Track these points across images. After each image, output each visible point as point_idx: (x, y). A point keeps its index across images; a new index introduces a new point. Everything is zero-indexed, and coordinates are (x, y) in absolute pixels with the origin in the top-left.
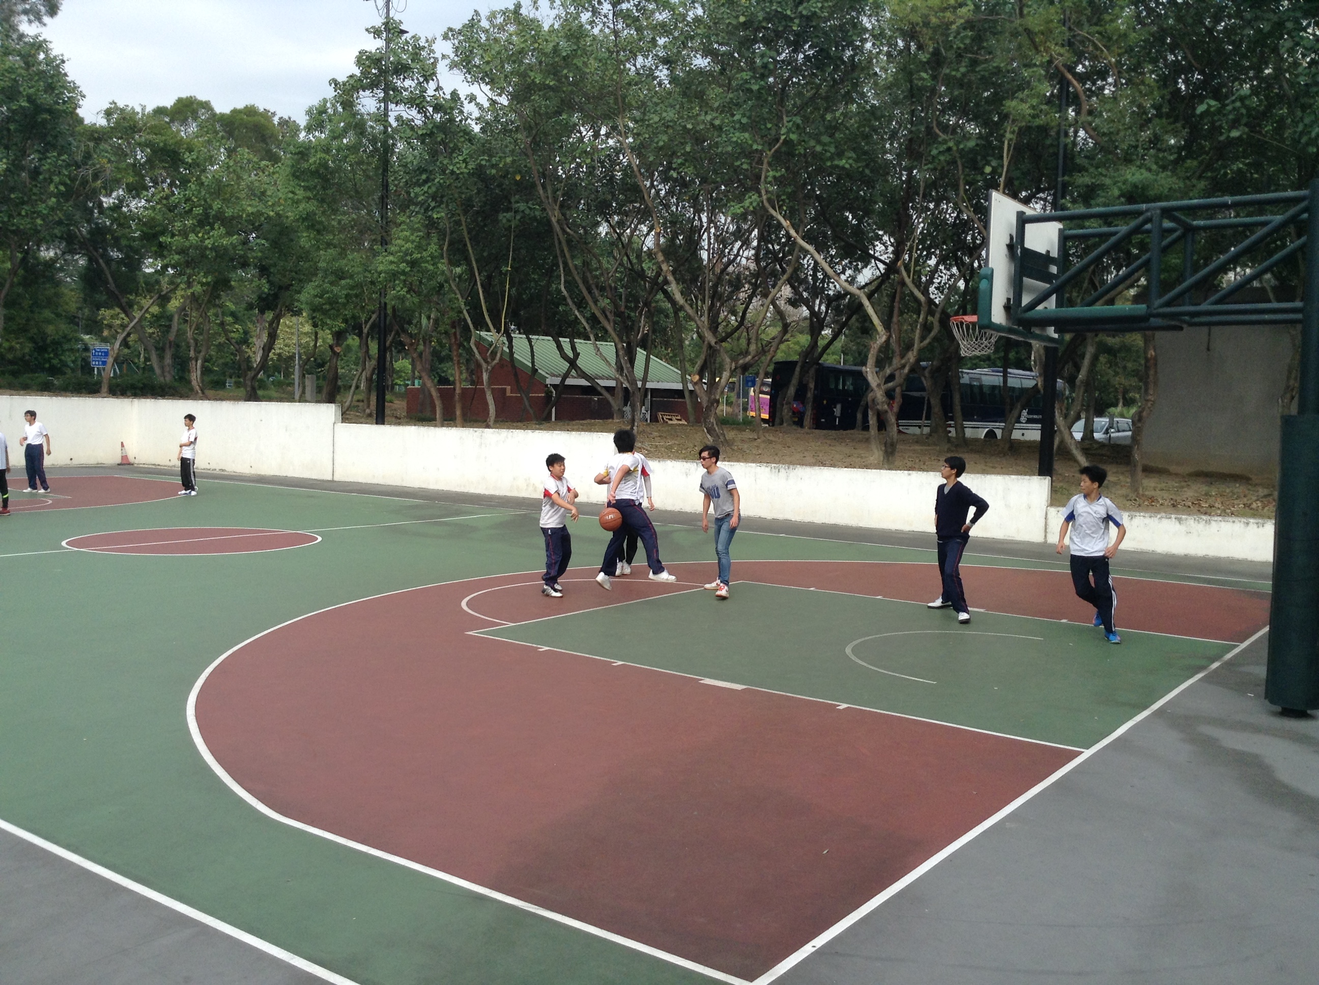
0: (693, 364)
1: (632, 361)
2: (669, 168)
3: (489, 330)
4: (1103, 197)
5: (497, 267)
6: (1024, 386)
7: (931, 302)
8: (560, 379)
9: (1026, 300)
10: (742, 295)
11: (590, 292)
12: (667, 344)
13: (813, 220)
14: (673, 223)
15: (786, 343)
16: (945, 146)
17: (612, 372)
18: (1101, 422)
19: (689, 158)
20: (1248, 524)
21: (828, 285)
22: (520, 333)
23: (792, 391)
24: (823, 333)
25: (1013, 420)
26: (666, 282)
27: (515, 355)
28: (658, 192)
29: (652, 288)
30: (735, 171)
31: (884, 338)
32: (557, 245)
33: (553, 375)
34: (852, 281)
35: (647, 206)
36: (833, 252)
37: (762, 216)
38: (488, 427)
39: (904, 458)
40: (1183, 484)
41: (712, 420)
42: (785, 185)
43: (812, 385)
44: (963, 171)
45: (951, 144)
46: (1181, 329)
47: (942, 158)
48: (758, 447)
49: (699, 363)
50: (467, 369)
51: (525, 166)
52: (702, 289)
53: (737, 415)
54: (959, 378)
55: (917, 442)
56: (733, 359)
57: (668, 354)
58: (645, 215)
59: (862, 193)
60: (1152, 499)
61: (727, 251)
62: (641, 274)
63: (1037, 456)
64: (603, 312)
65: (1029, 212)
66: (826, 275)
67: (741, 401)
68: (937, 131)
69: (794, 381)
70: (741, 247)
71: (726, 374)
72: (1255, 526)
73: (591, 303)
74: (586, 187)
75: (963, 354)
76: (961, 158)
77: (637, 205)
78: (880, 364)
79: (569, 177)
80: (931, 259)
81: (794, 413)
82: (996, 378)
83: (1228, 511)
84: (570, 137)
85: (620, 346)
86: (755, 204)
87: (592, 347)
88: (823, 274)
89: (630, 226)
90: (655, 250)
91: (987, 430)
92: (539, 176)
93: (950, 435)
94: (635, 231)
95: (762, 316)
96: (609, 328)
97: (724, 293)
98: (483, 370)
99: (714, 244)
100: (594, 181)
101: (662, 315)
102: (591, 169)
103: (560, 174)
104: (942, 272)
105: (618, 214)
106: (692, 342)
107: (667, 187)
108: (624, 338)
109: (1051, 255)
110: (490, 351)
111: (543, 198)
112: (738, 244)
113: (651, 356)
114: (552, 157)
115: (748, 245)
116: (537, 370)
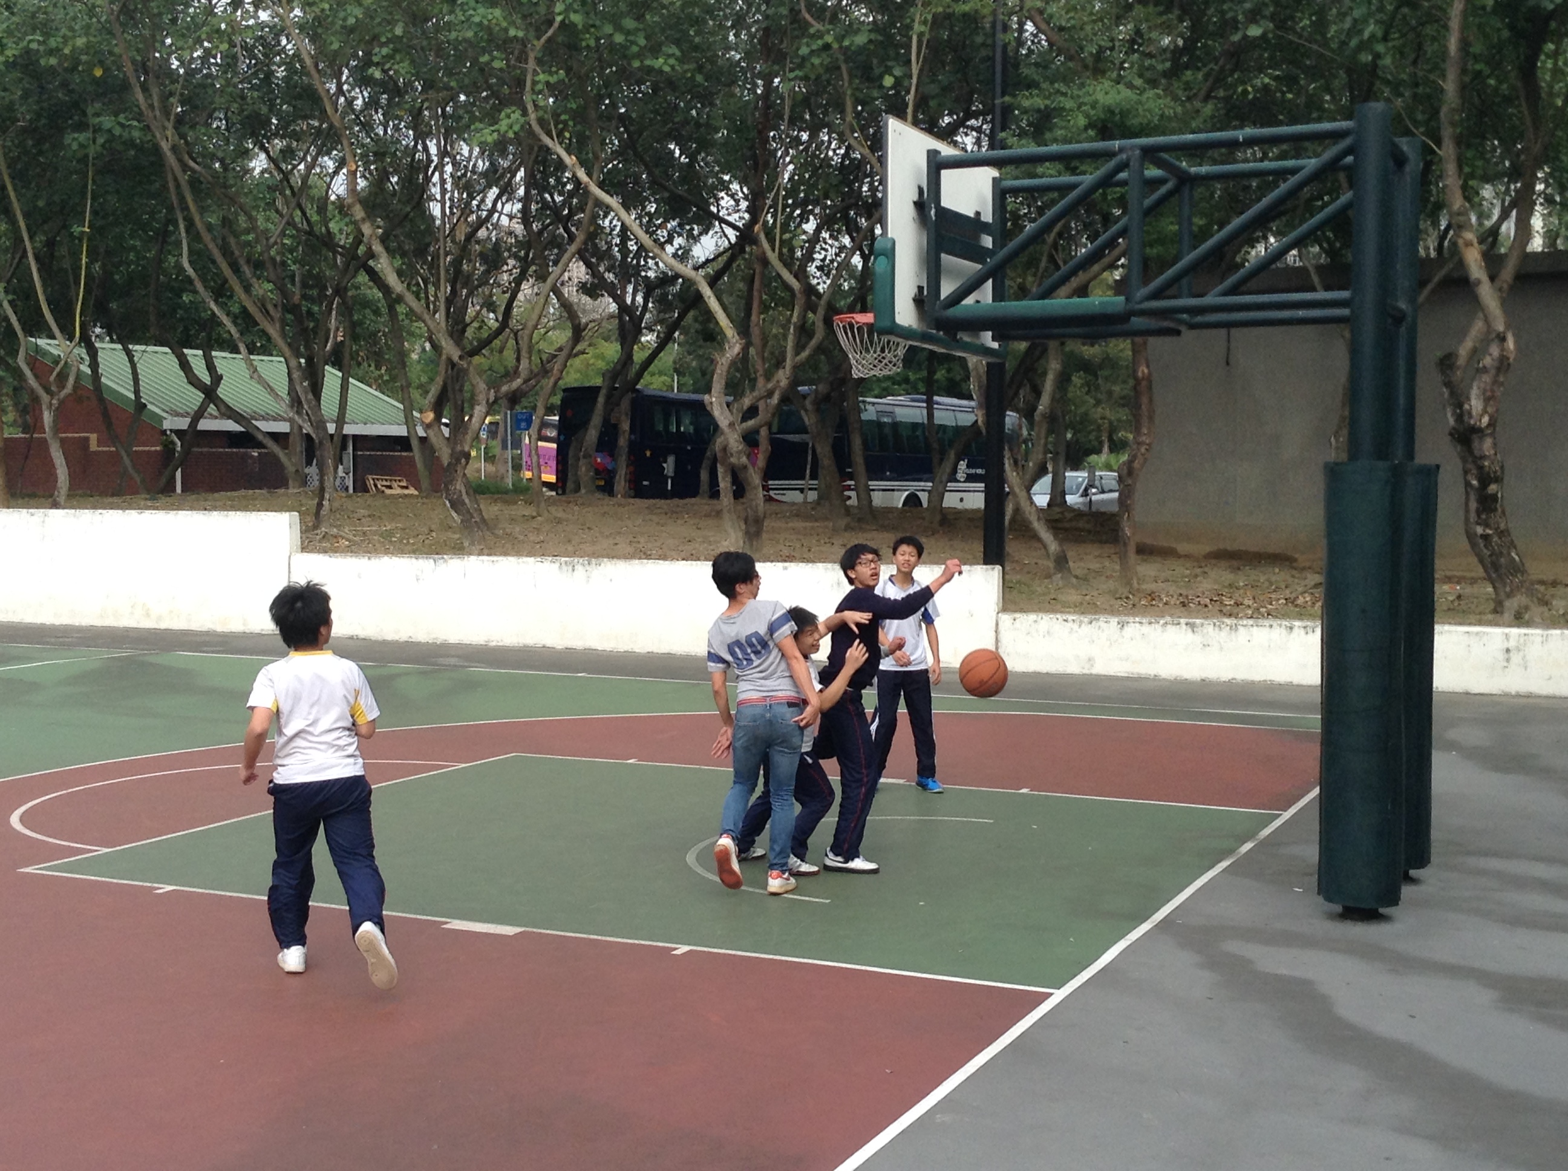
0: (425, 393)
1: (316, 389)
2: (367, 63)
3: (52, 337)
4: (1062, 128)
5: (65, 227)
6: (958, 423)
7: (811, 290)
8: (188, 420)
9: (947, 289)
10: (504, 278)
11: (236, 269)
12: (378, 359)
13: (615, 155)
14: (380, 155)
15: (582, 357)
16: (820, 42)
17: (282, 407)
18: (1076, 477)
19: (400, 47)
20: (1291, 628)
21: (647, 263)
22: (112, 341)
23: (592, 434)
24: (643, 339)
25: (945, 478)
26: (371, 255)
27: (103, 380)
28: (350, 102)
29: (347, 265)
30: (482, 70)
31: (737, 349)
32: (171, 185)
33: (178, 414)
34: (683, 256)
35: (331, 126)
36: (652, 208)
37: (531, 148)
38: (55, 505)
39: (778, 542)
40: (1198, 571)
41: (459, 486)
42: (566, 98)
43: (626, 426)
44: (850, 83)
45: (829, 38)
46: (1178, 333)
47: (816, 61)
48: (538, 530)
49: (434, 390)
50: (16, 405)
51: (111, 53)
52: (434, 266)
53: (502, 478)
54: (860, 411)
55: (797, 516)
56: (493, 384)
57: (381, 376)
58: (328, 139)
59: (694, 112)
60: (1152, 596)
61: (475, 203)
62: (328, 241)
63: (980, 533)
64: (262, 304)
65: (946, 150)
66: (641, 248)
67: (509, 453)
68: (807, 16)
69: (596, 420)
70: (499, 197)
71: (479, 410)
72: (1302, 631)
73: (238, 289)
74: (222, 91)
75: (856, 374)
76: (846, 61)
77: (315, 123)
78: (734, 388)
79: (190, 73)
80: (808, 221)
81: (597, 472)
82: (918, 411)
83: (1263, 610)
84: (187, 5)
85: (293, 363)
86: (516, 128)
87: (243, 364)
88: (636, 243)
89: (304, 159)
90: (350, 201)
91: (907, 493)
92: (136, 71)
93: (848, 503)
94: (313, 167)
95: (537, 311)
96: (273, 331)
97: (473, 274)
98: (44, 407)
99: (453, 192)
100: (236, 80)
101: (368, 311)
102: (229, 60)
103: (174, 67)
104: (826, 243)
105: (283, 137)
106: (423, 356)
107: (366, 94)
108: (302, 348)
109: (983, 219)
110: (55, 374)
111: (143, 108)
112: (494, 192)
113: (351, 380)
114: (158, 38)
115: (511, 194)
116: (145, 406)
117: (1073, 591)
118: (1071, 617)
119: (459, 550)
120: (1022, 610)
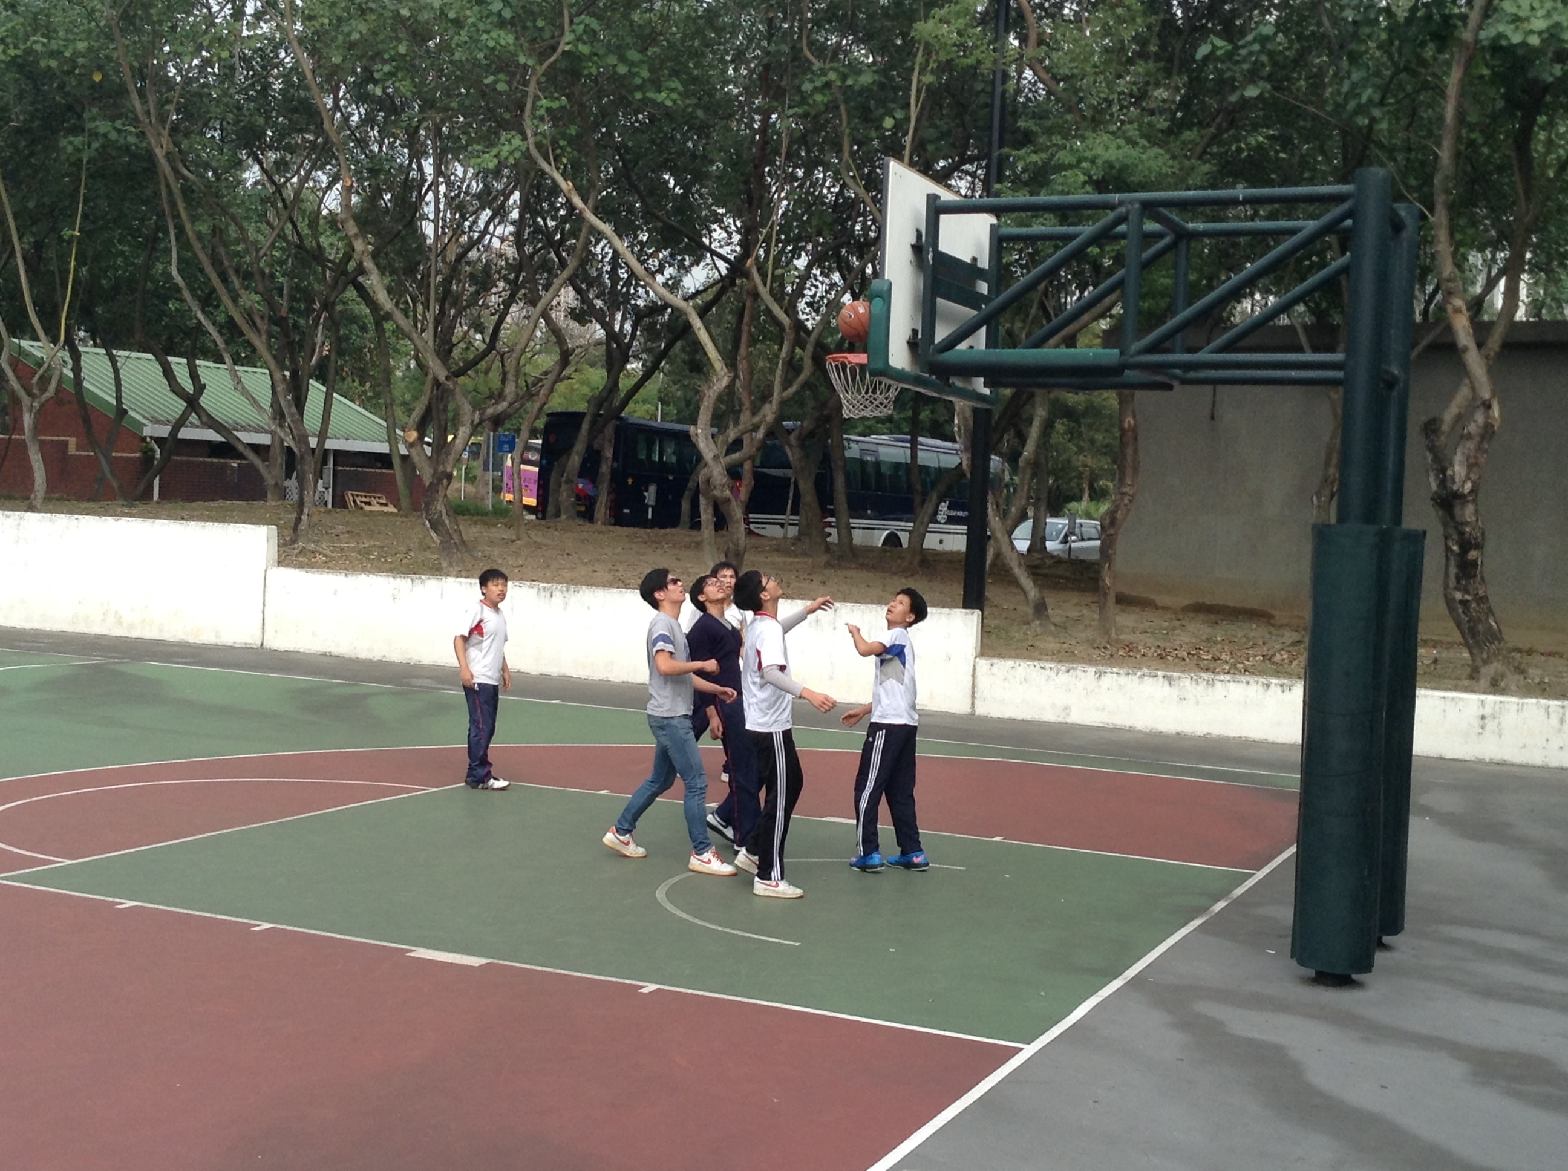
0: (409, 411)
1: (300, 403)
2: (368, 77)
3: (36, 339)
5: (55, 229)
6: (943, 465)
7: (799, 326)
8: (169, 428)
9: (941, 333)
10: (493, 300)
11: (224, 279)
12: (362, 374)
13: (610, 182)
14: (374, 172)
15: (566, 382)
16: (823, 80)
17: (264, 419)
18: (1057, 524)
19: (403, 65)
20: (1268, 686)
21: (637, 291)
22: (95, 345)
23: (575, 460)
24: (628, 367)
25: (926, 519)
26: (361, 270)
27: (85, 384)
28: (346, 118)
29: (336, 281)
31: (725, 382)
32: (164, 194)
33: (157, 421)
34: (674, 285)
35: (327, 140)
36: (644, 237)
37: (527, 171)
38: (31, 508)
40: (1177, 623)
42: (565, 125)
43: (609, 453)
44: (849, 122)
45: (832, 76)
46: (1170, 387)
47: (818, 98)
48: (516, 554)
49: (419, 409)
51: (109, 58)
52: (424, 284)
53: (482, 499)
54: (844, 448)
55: (777, 551)
56: (476, 406)
57: (365, 392)
58: (323, 154)
59: (690, 144)
60: (1130, 647)
61: (467, 224)
62: (318, 255)
63: (961, 576)
64: (249, 315)
65: (944, 195)
66: (632, 274)
67: (490, 475)
68: (808, 54)
69: (580, 447)
70: (491, 219)
71: (464, 431)
72: (1279, 689)
73: (226, 299)
74: (218, 101)
75: (846, 413)
76: (846, 102)
77: (310, 137)
78: (719, 420)
79: (188, 81)
80: (799, 257)
81: (578, 498)
82: (902, 450)
83: (1240, 666)
84: (189, 13)
85: (278, 376)
86: (516, 153)
87: (227, 374)
88: (627, 272)
89: (297, 172)
90: (344, 216)
91: (887, 532)
92: (133, 76)
93: (828, 539)
94: (307, 182)
95: (526, 336)
96: (259, 343)
97: (463, 293)
98: (25, 409)
99: (445, 211)
100: (232, 91)
101: (355, 327)
102: (228, 71)
103: (170, 74)
104: (816, 280)
105: (277, 149)
106: (407, 374)
107: (363, 111)
108: (287, 362)
109: (979, 265)
110: (37, 376)
111: (140, 115)
112: (486, 214)
113: (335, 395)
114: (157, 45)
115: (503, 217)
116: (126, 412)
117: (1050, 638)
118: (1048, 665)
119: (436, 571)
120: (1000, 656)
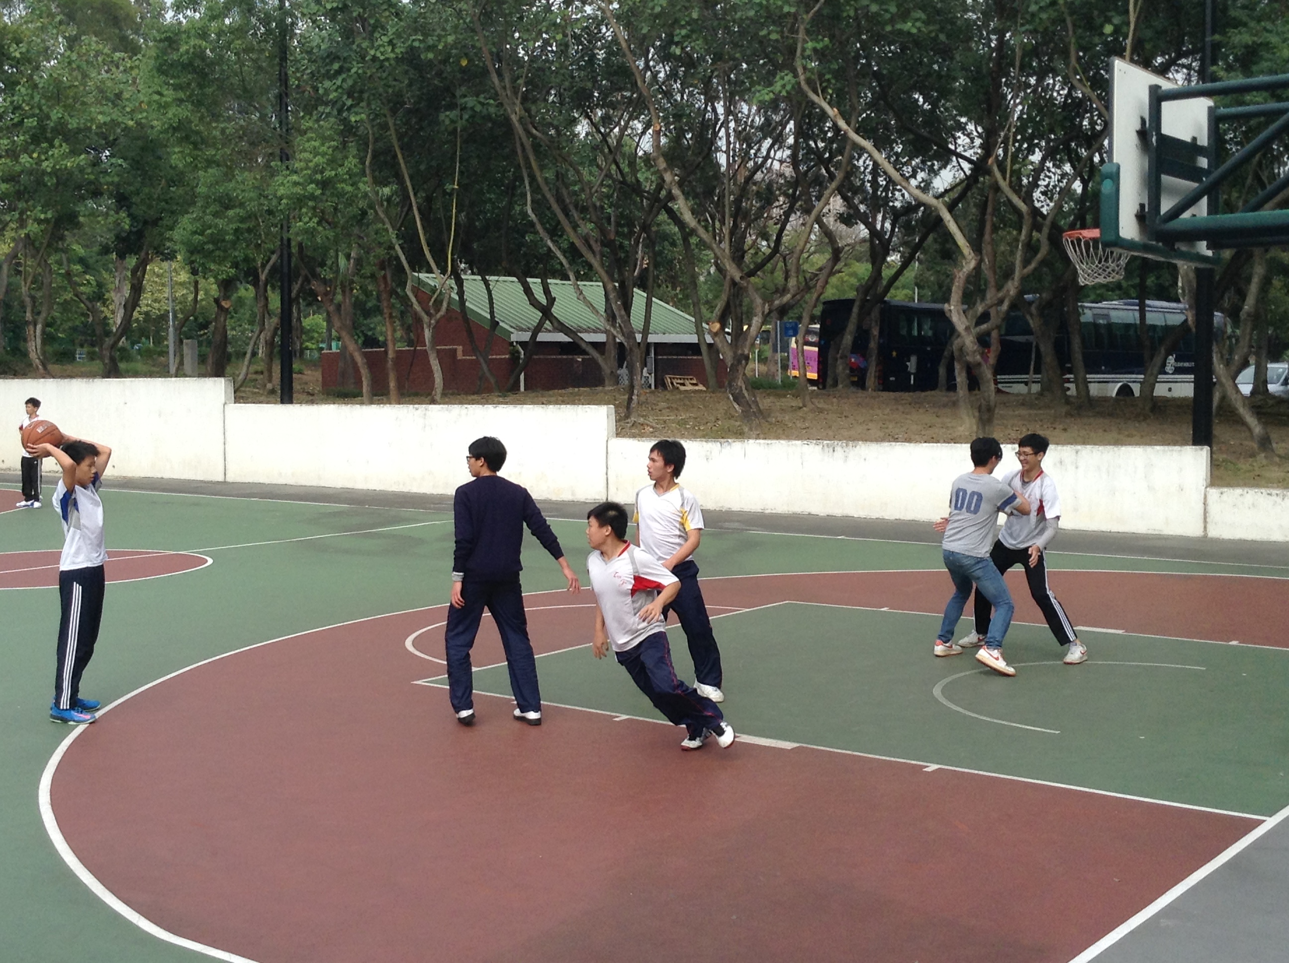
0: (712, 308)
1: (627, 306)
2: (670, 41)
3: (430, 271)
4: (1266, 60)
5: (440, 185)
6: (1170, 323)
7: (1036, 212)
8: (530, 334)
9: (1166, 205)
10: (776, 212)
11: (567, 214)
12: (673, 281)
13: (870, 105)
14: (678, 117)
15: (838, 275)
17: (600, 322)
18: (1277, 368)
21: (893, 194)
22: (473, 273)
23: (848, 339)
24: (889, 259)
25: (1155, 371)
26: (671, 197)
27: (467, 304)
28: (655, 76)
29: (651, 207)
30: (761, 42)
31: (973, 264)
32: (519, 151)
33: (521, 329)
34: (926, 187)
35: (640, 95)
36: (899, 149)
37: (800, 104)
38: (433, 402)
39: (1006, 427)
41: (740, 383)
42: (829, 61)
43: (875, 332)
44: (1074, 32)
47: (1044, 16)
48: (804, 419)
49: (720, 305)
50: (402, 325)
51: (473, 47)
52: (720, 205)
53: (773, 376)
54: (1079, 315)
55: (1023, 404)
56: (765, 299)
57: (676, 295)
58: (638, 107)
59: (936, 67)
61: (752, 152)
62: (637, 188)
63: (1190, 418)
64: (586, 240)
65: (1166, 85)
66: (890, 181)
67: (779, 356)
69: (851, 327)
70: (772, 146)
71: (756, 321)
73: (568, 229)
74: (556, 72)
75: (1082, 281)
76: (1071, 14)
77: (628, 94)
78: (968, 298)
79: (533, 59)
80: (1034, 153)
81: (852, 370)
82: (1131, 313)
84: (532, 5)
85: (610, 286)
86: (788, 87)
87: (571, 289)
88: (885, 179)
89: (618, 123)
90: (655, 154)
91: (1119, 385)
92: (492, 59)
93: (1068, 393)
94: (626, 130)
95: (803, 239)
96: (595, 263)
97: (751, 209)
98: (425, 326)
99: (735, 143)
100: (567, 63)
101: (666, 243)
102: (562, 48)
103: (520, 55)
104: (1049, 171)
105: (602, 107)
106: (709, 278)
107: (667, 68)
108: (616, 276)
109: (1199, 143)
110: (433, 300)
111: (498, 89)
112: (768, 142)
113: (654, 299)
114: (509, 33)
115: (781, 143)
116: (498, 323)
117: (1276, 469)
118: (1274, 492)
119: (740, 435)
120: (1229, 485)
